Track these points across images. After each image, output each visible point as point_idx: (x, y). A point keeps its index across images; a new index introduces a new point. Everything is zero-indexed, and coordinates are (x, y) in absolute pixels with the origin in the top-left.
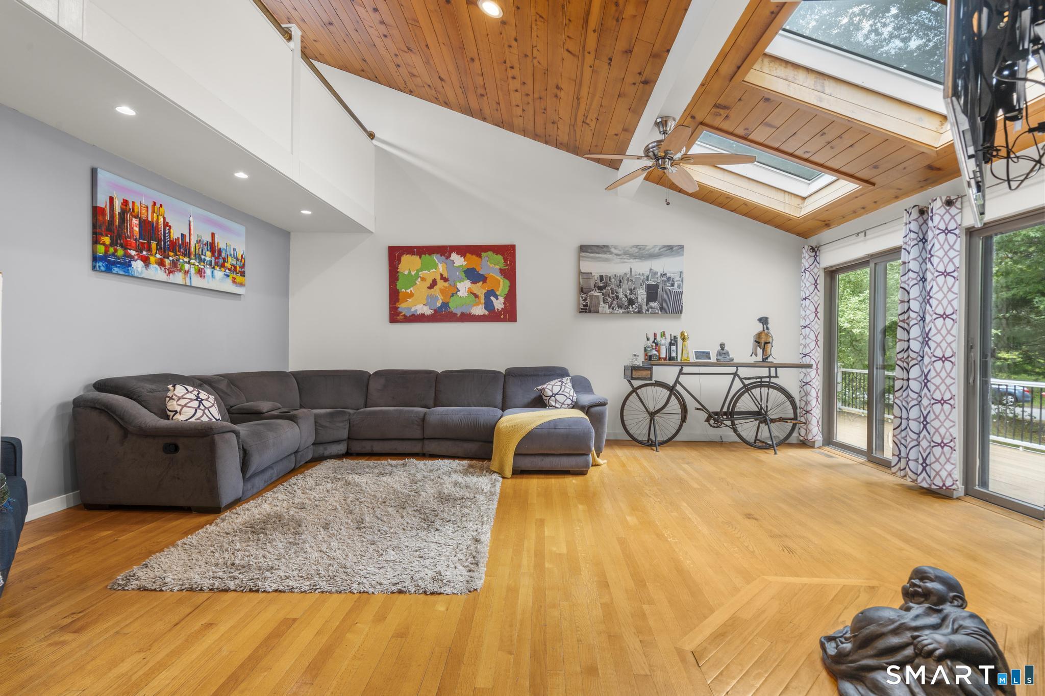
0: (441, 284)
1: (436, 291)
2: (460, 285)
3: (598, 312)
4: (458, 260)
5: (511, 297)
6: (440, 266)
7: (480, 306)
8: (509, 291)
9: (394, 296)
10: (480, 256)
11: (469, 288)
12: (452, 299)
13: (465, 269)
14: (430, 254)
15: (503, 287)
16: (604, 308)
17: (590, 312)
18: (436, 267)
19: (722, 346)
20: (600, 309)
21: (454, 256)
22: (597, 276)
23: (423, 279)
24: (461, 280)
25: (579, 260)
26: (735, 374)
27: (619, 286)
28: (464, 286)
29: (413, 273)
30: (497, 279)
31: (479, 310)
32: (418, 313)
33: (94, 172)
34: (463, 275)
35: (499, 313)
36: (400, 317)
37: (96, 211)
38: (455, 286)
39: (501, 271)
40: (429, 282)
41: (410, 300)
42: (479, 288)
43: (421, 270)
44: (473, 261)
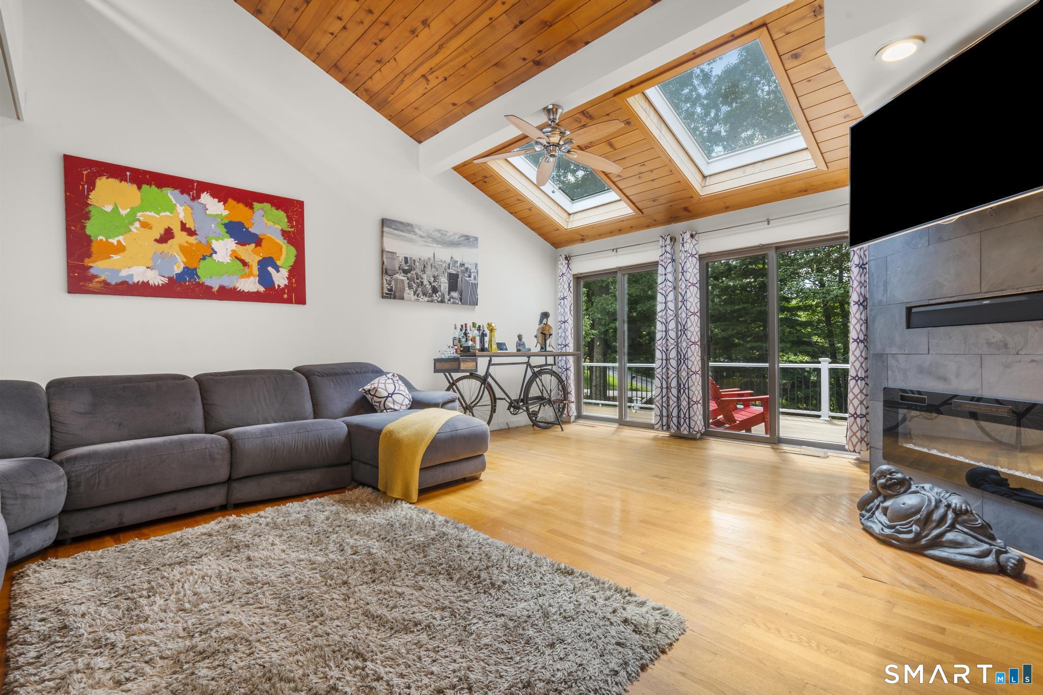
0: (181, 237)
1: (172, 247)
2: (215, 244)
3: (402, 298)
4: (213, 206)
5: (298, 271)
6: (180, 209)
7: (252, 278)
8: (295, 262)
9: (79, 246)
10: (250, 206)
11: (233, 251)
12: (203, 263)
13: (226, 221)
14: (159, 186)
15: (287, 256)
16: (408, 293)
17: (395, 298)
18: (172, 209)
19: (520, 337)
20: (406, 295)
21: (205, 198)
22: (401, 258)
23: (145, 225)
24: (219, 238)
25: (382, 236)
26: (528, 364)
27: (424, 271)
28: (225, 247)
29: (124, 212)
30: (278, 244)
31: (251, 285)
32: (136, 281)
34: (223, 230)
35: (281, 291)
36: (93, 285)
38: (209, 244)
39: (284, 233)
40: (158, 232)
41: (116, 257)
42: (250, 253)
43: (142, 208)
44: (240, 212)
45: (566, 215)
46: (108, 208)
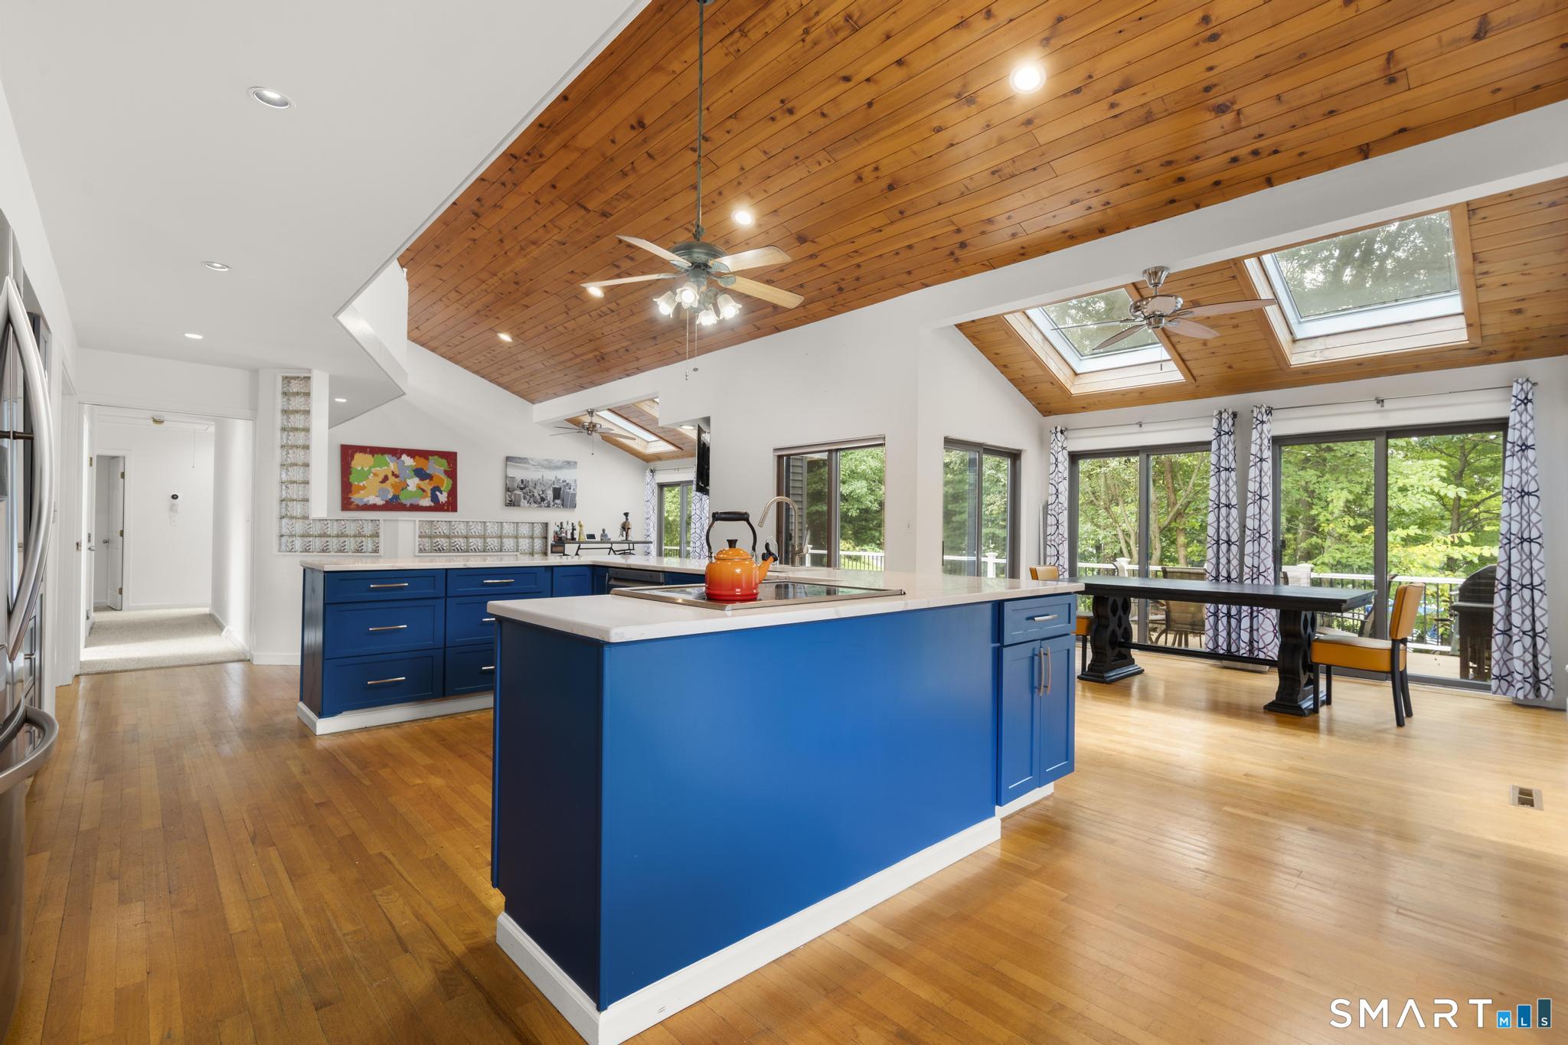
0: (392, 479)
1: (388, 485)
2: (409, 481)
3: (519, 506)
4: (408, 461)
5: (453, 493)
6: (391, 464)
7: (427, 499)
8: (452, 487)
9: (347, 488)
10: (427, 459)
11: (418, 485)
12: (402, 492)
13: (414, 468)
14: (382, 454)
15: (446, 484)
16: (524, 503)
17: (514, 506)
18: (387, 465)
19: (604, 531)
20: (522, 504)
21: (404, 457)
22: (519, 480)
23: (375, 475)
24: (411, 478)
25: (506, 467)
26: (611, 549)
27: (535, 488)
28: (413, 483)
29: (366, 469)
30: (442, 478)
31: (426, 502)
32: (370, 503)
34: (413, 473)
35: (443, 505)
36: (352, 506)
38: (405, 482)
39: (446, 472)
40: (381, 477)
41: (362, 492)
42: (427, 485)
43: (374, 466)
44: (421, 462)
45: (645, 443)
46: (359, 468)
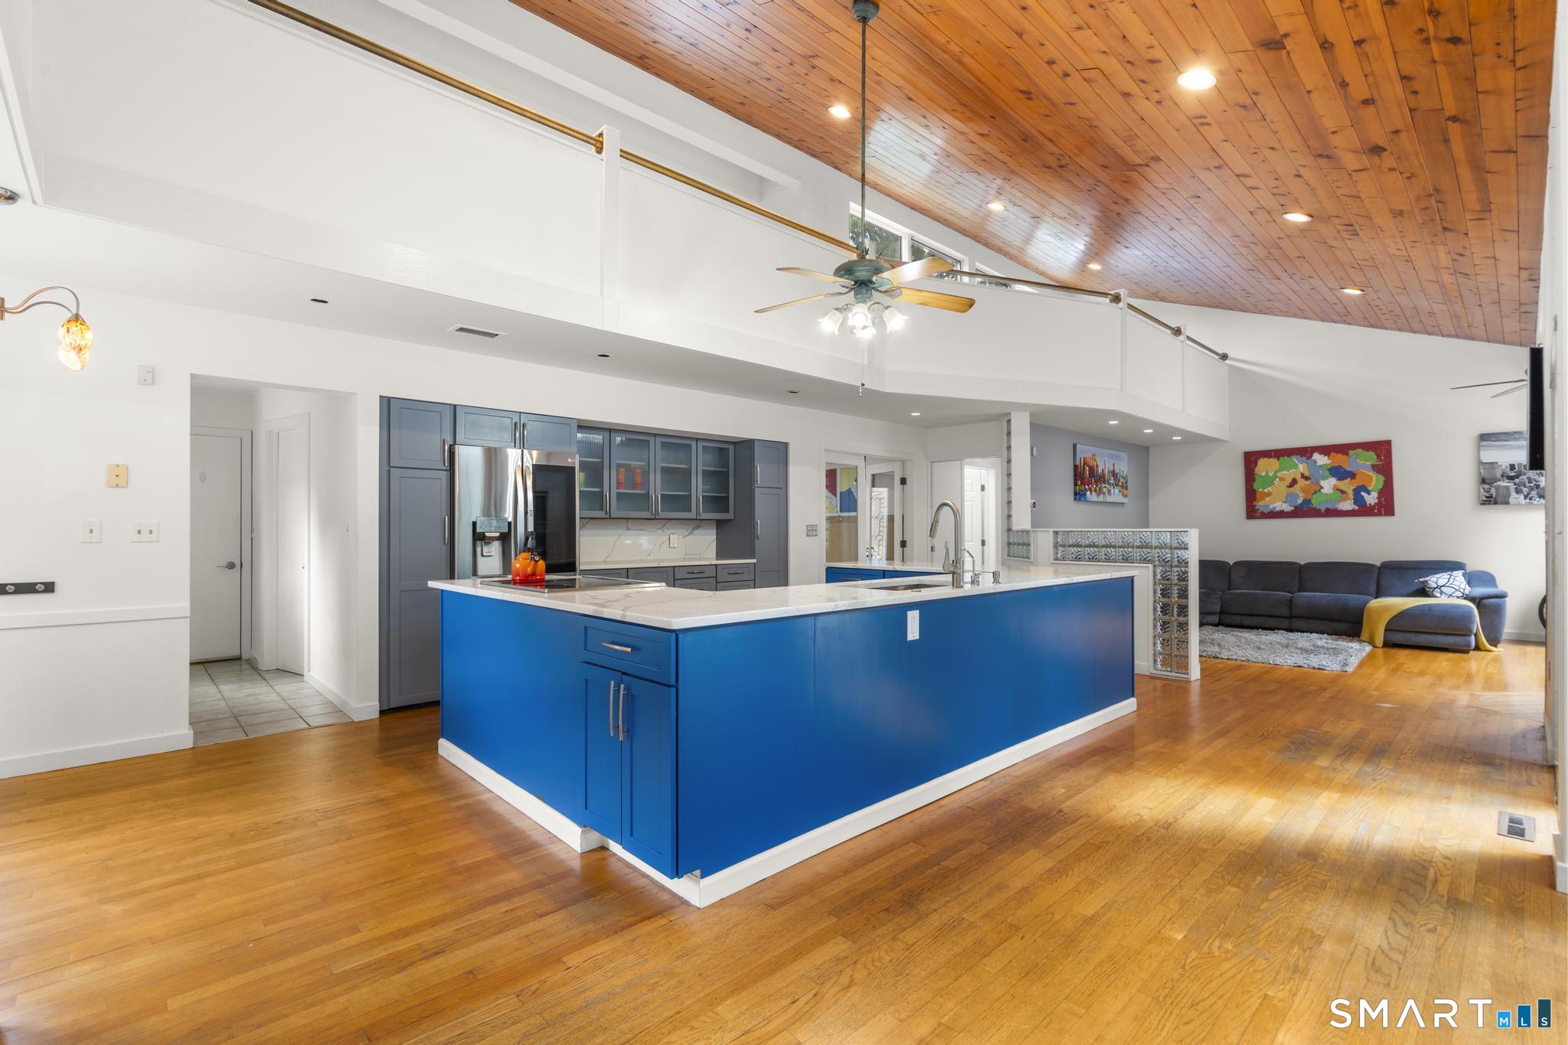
0: (1301, 482)
1: (1296, 489)
2: (1323, 483)
3: (1508, 503)
4: (1321, 460)
5: (1387, 492)
6: (1300, 466)
7: (1349, 501)
8: (1384, 486)
9: (1251, 495)
10: (1347, 454)
11: (1335, 485)
12: (1315, 495)
13: (1329, 467)
14: (1289, 456)
15: (1376, 481)
16: (1517, 498)
17: (1496, 503)
18: (1296, 467)
20: (1512, 500)
21: (1316, 456)
22: (1507, 466)
23: (1282, 479)
24: (1325, 478)
25: (1479, 450)
28: (1328, 485)
29: (1270, 474)
30: (1369, 475)
31: (1348, 505)
32: (1277, 510)
33: (1075, 446)
34: (1327, 473)
35: (1372, 507)
36: (1258, 514)
37: (1076, 467)
38: (1318, 483)
39: (1374, 467)
40: (1287, 482)
41: (1267, 499)
42: (1348, 486)
43: (1279, 471)
44: (1339, 459)
46: (1264, 474)
